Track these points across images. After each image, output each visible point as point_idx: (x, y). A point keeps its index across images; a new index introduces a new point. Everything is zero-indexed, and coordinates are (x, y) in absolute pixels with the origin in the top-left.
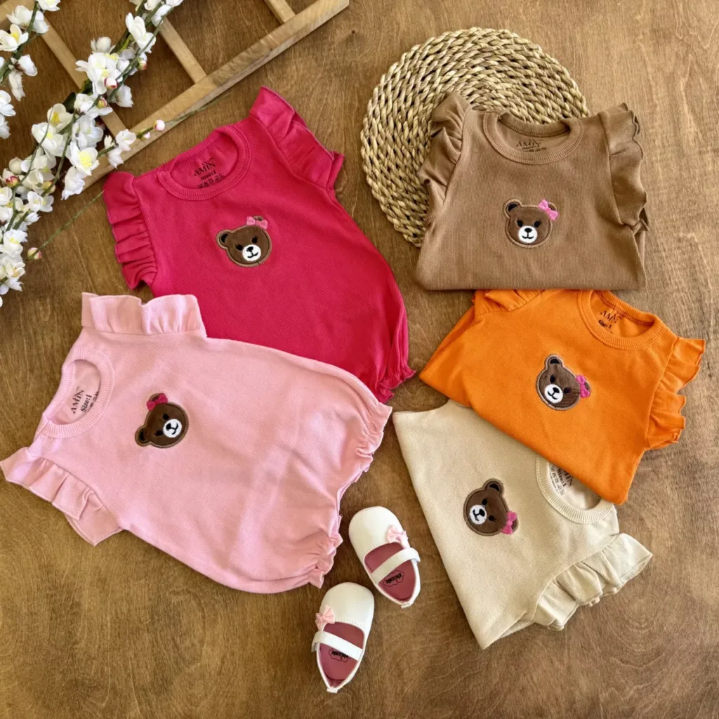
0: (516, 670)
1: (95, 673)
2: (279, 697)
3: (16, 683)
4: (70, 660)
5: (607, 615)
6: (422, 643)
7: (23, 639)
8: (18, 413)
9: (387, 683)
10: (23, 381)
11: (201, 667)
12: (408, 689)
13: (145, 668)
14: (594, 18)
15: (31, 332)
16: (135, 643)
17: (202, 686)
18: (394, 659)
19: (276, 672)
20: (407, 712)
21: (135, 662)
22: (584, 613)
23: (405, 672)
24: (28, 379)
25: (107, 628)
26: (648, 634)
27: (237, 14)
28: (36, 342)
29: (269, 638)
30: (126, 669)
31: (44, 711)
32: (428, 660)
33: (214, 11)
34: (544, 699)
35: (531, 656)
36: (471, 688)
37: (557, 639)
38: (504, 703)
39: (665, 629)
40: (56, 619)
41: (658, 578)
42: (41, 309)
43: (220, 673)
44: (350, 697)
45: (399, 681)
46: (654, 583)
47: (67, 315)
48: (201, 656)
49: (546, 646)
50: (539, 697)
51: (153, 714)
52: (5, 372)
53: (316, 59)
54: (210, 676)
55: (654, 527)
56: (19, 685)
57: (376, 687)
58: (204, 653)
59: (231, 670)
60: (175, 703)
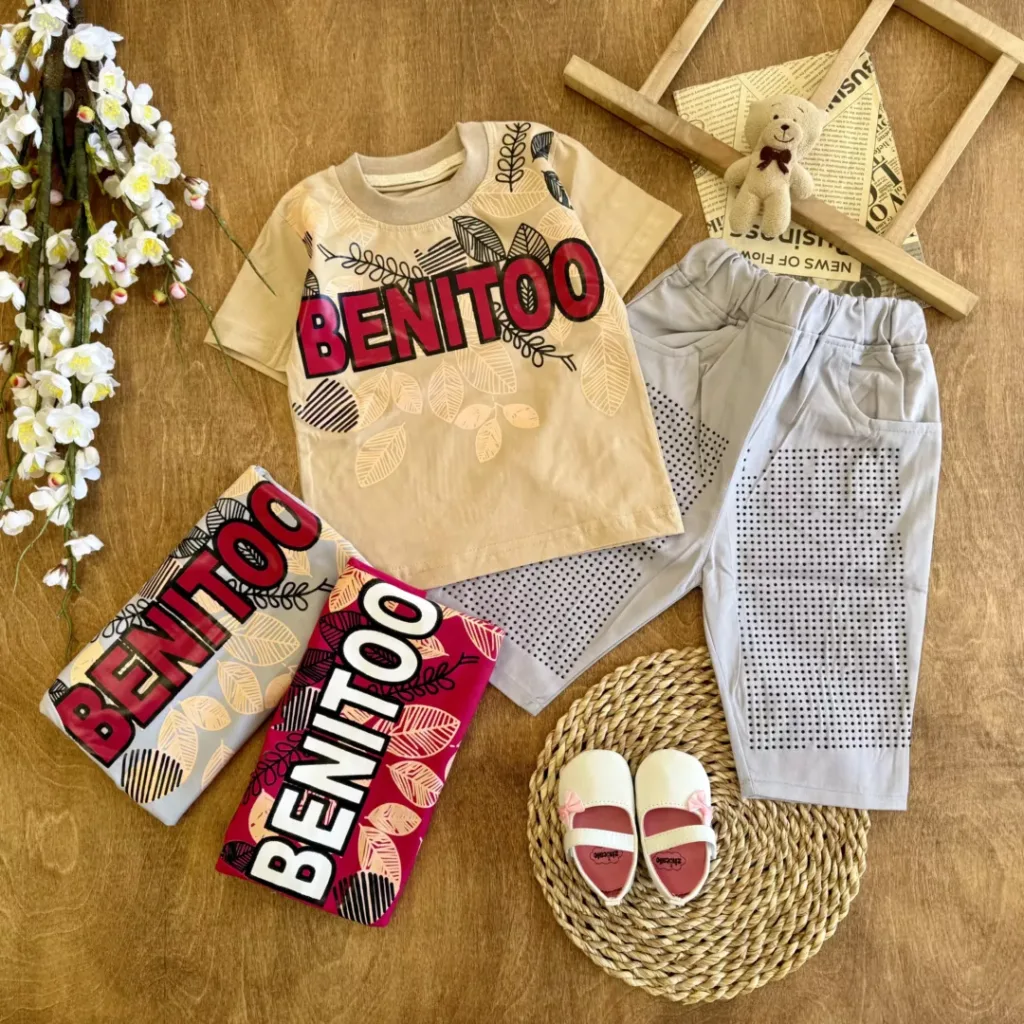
1: (193, 954)
3: (83, 951)
4: (162, 929)
5: (925, 982)
7: (102, 891)
8: (140, 575)
10: (154, 532)
11: (341, 966)
13: (262, 957)
14: (1009, 136)
15: (175, 466)
16: (253, 921)
17: (338, 994)
19: (444, 988)
21: (250, 946)
22: (893, 973)
24: (161, 531)
25: (219, 892)
26: (981, 1017)
27: (512, 71)
28: (180, 482)
29: (441, 941)
30: (236, 952)
31: (116, 996)
33: (481, 65)
37: (849, 1005)
39: (1007, 1013)
40: (151, 868)
41: (1005, 939)
42: (192, 438)
43: (365, 979)
46: (999, 944)
47: (227, 451)
48: (343, 948)
49: (832, 1012)
52: (132, 517)
53: (613, 146)
54: (352, 982)
55: (1009, 864)
56: (86, 954)
58: (347, 948)
59: (382, 978)
60: (298, 1011)
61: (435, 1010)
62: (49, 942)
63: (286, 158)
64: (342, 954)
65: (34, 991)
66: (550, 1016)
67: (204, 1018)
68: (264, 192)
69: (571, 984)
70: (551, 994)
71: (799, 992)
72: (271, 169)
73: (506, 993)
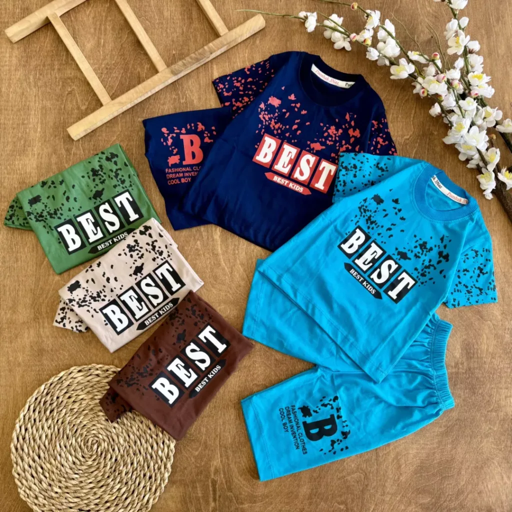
1: (194, 431)
9: (390, 472)
12: (403, 479)
13: (228, 433)
16: (224, 414)
20: (400, 494)
21: (222, 428)
30: (215, 429)
32: (419, 461)
34: (494, 501)
35: (489, 471)
37: (508, 462)
38: (466, 499)
44: (363, 477)
49: (500, 466)
50: (490, 499)
51: (229, 465)
57: (382, 473)
67: (199, 462)
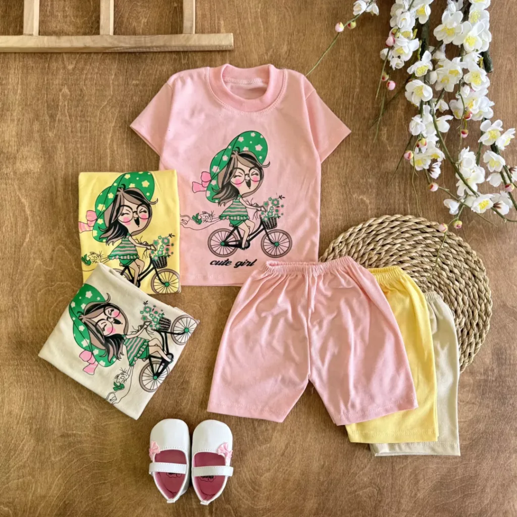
0: (504, 497)
2: (323, 482)
3: (130, 432)
6: (438, 463)
11: (269, 447)
17: (268, 462)
18: (414, 470)
19: (325, 462)
23: (421, 482)
36: (467, 504)
40: (169, 390)
43: (282, 456)
45: (415, 487)
48: (272, 438)
54: (275, 456)
56: (132, 434)
58: (273, 437)
59: (292, 455)
60: (245, 470)
61: (319, 473)
62: (112, 426)
63: (259, 3)
64: (271, 441)
65: (103, 452)
66: (380, 479)
68: (247, 21)
69: (392, 463)
70: (382, 468)
71: (513, 473)
72: (250, 8)
73: (358, 466)
